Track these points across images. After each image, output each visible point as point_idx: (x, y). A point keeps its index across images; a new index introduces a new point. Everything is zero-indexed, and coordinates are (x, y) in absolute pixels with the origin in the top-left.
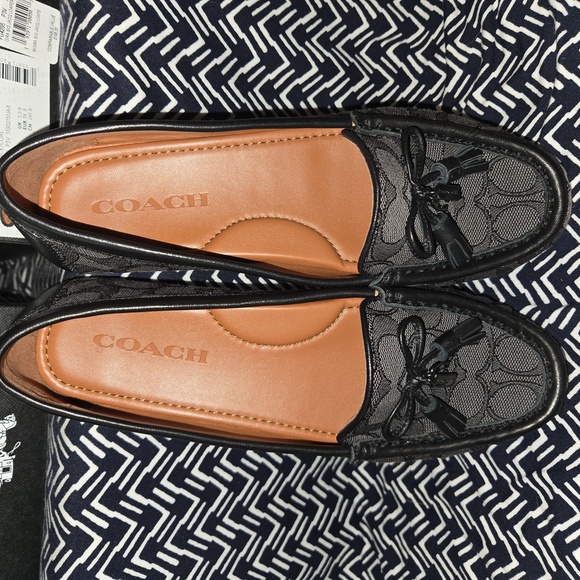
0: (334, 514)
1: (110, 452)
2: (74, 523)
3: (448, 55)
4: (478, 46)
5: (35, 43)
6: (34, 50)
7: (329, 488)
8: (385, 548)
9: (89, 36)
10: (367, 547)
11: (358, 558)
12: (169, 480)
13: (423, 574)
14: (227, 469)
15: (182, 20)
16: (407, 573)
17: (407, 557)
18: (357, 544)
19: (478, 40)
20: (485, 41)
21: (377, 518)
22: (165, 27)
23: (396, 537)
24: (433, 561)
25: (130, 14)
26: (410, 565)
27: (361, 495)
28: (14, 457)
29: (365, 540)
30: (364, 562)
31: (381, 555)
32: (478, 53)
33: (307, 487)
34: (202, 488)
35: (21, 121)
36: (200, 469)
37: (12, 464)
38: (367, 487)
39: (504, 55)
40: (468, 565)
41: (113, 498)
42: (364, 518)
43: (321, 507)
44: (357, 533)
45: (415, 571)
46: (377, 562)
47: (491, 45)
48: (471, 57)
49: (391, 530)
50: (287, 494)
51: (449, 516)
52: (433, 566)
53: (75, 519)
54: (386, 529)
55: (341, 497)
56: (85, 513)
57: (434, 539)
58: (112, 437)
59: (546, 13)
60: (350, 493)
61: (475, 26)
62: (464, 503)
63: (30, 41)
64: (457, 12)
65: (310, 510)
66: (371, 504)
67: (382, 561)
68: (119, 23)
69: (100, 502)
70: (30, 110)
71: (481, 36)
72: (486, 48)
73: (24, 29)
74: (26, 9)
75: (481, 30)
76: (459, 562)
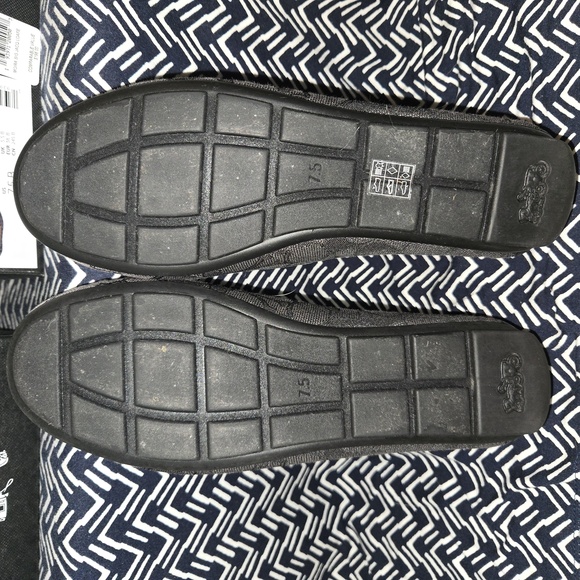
0: (323, 522)
1: (115, 484)
2: (81, 559)
3: (426, 83)
4: (455, 76)
5: (15, 63)
6: (15, 71)
7: (316, 497)
8: (373, 550)
9: (83, 62)
10: (354, 549)
11: (346, 562)
12: (172, 505)
13: (412, 573)
14: (225, 489)
15: (175, 45)
16: (396, 572)
17: (395, 557)
18: (344, 548)
19: (455, 70)
20: (462, 72)
21: (363, 522)
22: (158, 52)
23: (383, 539)
24: (421, 560)
25: (124, 40)
26: (398, 564)
27: (346, 501)
28: (7, 495)
29: (352, 543)
30: (351, 565)
31: (369, 557)
32: (455, 82)
33: (296, 498)
34: (202, 510)
35: (4, 146)
36: (201, 492)
37: (5, 502)
38: (352, 493)
39: (480, 87)
40: (457, 562)
41: (119, 530)
42: (350, 523)
43: (310, 516)
44: (344, 537)
45: (403, 570)
46: (365, 563)
47: (469, 77)
48: (449, 86)
49: (378, 532)
50: (279, 507)
51: (437, 518)
52: (421, 564)
53: (82, 554)
54: (372, 532)
55: (327, 504)
56: (92, 548)
57: (421, 540)
58: (117, 469)
59: (522, 51)
60: (335, 500)
61: (452, 57)
62: (454, 505)
63: (10, 61)
64: (434, 43)
65: (300, 520)
66: (357, 509)
67: (370, 563)
68: (113, 49)
69: (108, 535)
70: (13, 134)
71: (457, 67)
72: (463, 79)
73: (4, 49)
74: (5, 28)
75: (458, 61)
76: (447, 559)
